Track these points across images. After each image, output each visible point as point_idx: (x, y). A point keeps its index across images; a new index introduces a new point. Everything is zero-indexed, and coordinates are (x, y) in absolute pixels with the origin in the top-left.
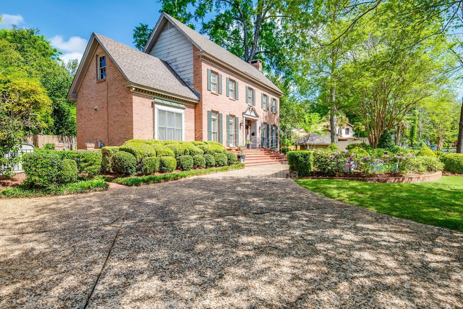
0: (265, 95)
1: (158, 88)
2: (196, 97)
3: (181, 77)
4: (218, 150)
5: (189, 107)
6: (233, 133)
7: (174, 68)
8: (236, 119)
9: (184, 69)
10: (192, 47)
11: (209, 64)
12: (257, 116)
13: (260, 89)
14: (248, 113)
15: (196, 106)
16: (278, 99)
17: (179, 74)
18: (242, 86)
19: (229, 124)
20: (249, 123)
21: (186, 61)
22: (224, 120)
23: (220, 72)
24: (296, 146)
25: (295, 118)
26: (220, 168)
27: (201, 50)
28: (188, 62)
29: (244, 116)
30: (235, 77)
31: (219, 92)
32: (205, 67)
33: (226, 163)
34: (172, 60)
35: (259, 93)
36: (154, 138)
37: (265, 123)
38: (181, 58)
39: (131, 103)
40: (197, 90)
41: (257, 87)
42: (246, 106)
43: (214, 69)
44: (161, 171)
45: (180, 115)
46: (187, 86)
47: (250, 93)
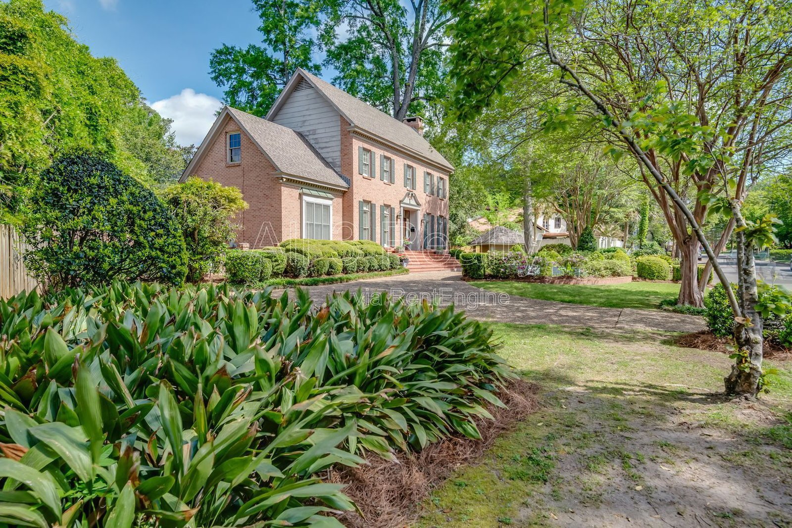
0: (429, 174)
1: (306, 175)
2: (344, 184)
3: (324, 155)
4: (378, 251)
5: (336, 196)
6: (388, 229)
7: (312, 142)
8: (392, 210)
9: (327, 145)
10: (339, 118)
11: (360, 140)
12: (418, 204)
13: (422, 165)
14: (407, 200)
15: (345, 194)
16: (446, 178)
17: (320, 151)
18: (400, 163)
19: (383, 217)
20: (408, 214)
21: (329, 134)
22: (378, 211)
23: (373, 149)
24: (475, 247)
25: (473, 201)
26: (382, 272)
27: (352, 125)
28: (334, 136)
29: (402, 205)
30: (391, 153)
31: (372, 175)
32: (357, 145)
33: (389, 267)
34: (309, 131)
35: (420, 171)
36: (301, 237)
37: (428, 214)
38: (323, 131)
39: (280, 196)
40: (345, 175)
41: (419, 164)
42: (404, 191)
43: (367, 146)
44: (328, 274)
45: (327, 207)
46: (332, 168)
47: (410, 172)
